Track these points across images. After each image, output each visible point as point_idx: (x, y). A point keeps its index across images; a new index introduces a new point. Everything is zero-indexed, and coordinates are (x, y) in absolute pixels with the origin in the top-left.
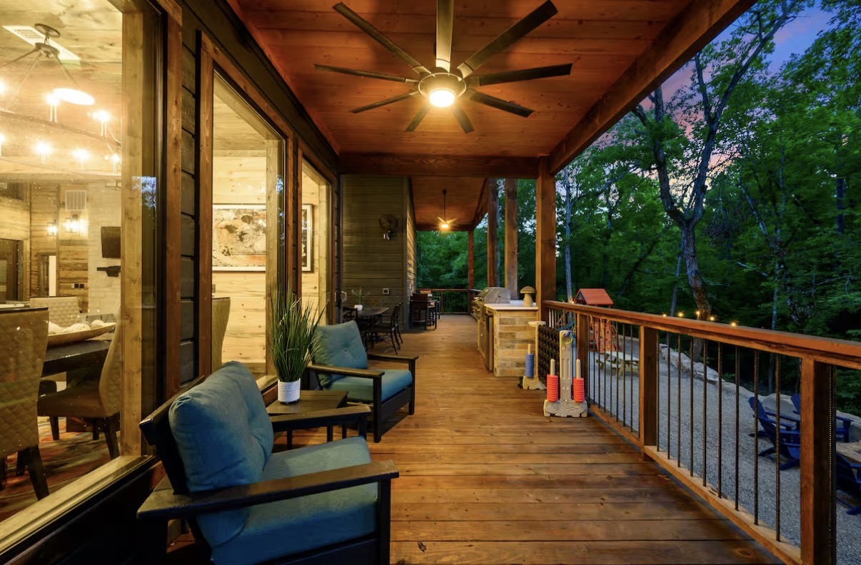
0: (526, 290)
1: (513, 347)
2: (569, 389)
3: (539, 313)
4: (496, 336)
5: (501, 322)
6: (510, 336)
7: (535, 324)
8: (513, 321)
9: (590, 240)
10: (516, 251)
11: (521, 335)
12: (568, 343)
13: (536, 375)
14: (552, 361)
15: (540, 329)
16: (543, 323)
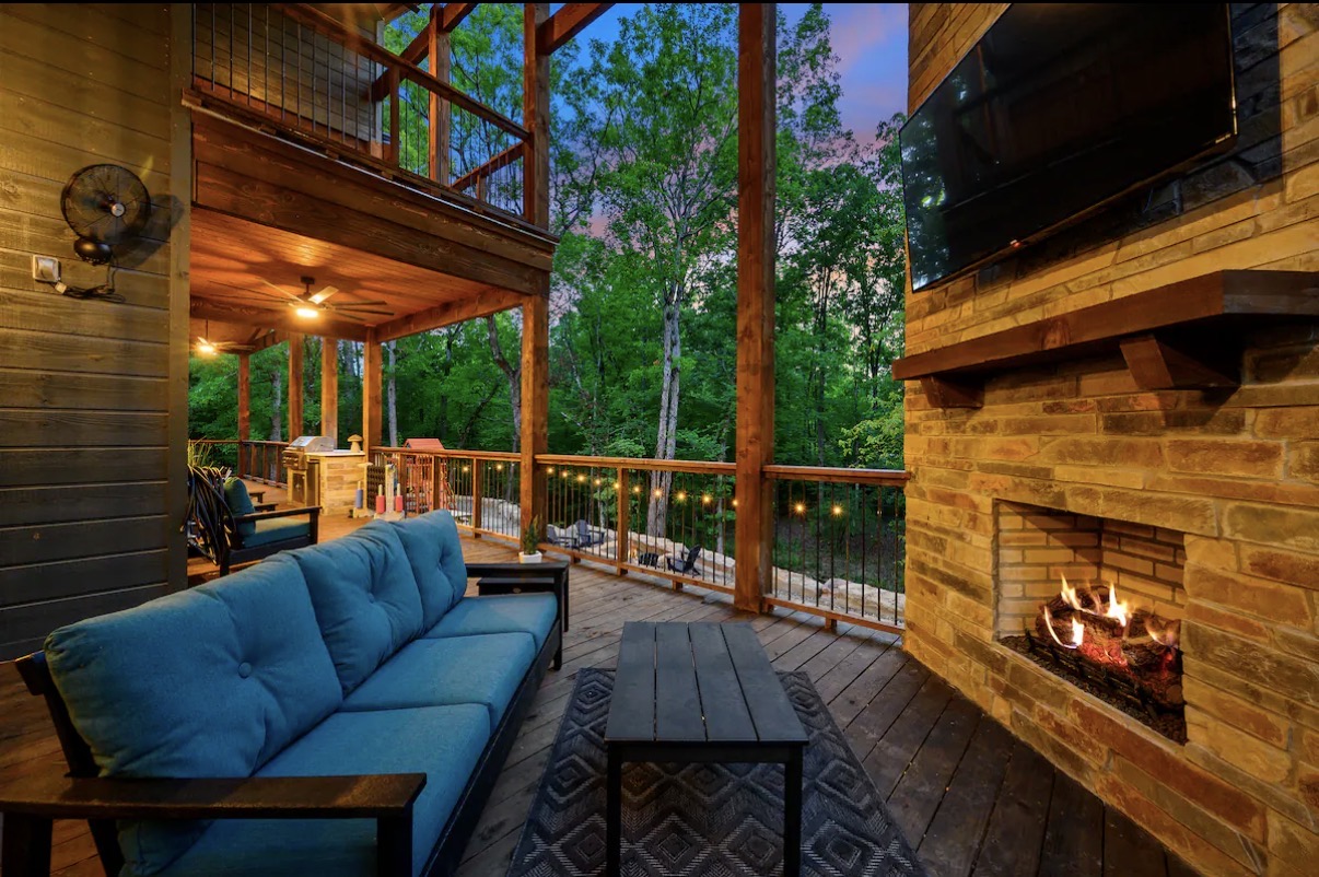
0: (354, 439)
1: (341, 488)
2: (392, 504)
3: (367, 457)
4: (324, 480)
5: (329, 467)
6: (337, 480)
7: (365, 464)
8: (342, 466)
9: (423, 374)
10: (336, 399)
11: (349, 478)
12: (392, 474)
13: (365, 505)
14: (380, 487)
15: (369, 469)
16: (371, 464)
